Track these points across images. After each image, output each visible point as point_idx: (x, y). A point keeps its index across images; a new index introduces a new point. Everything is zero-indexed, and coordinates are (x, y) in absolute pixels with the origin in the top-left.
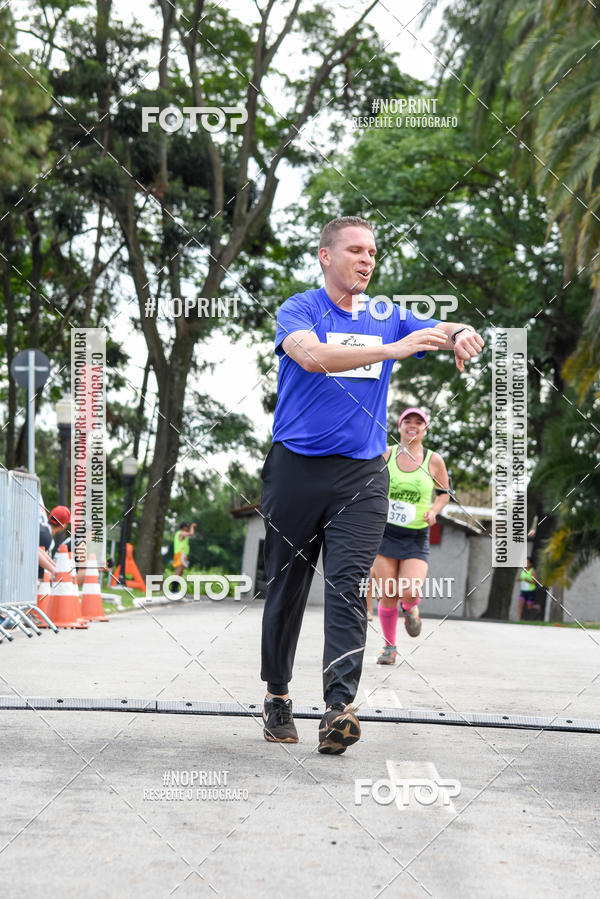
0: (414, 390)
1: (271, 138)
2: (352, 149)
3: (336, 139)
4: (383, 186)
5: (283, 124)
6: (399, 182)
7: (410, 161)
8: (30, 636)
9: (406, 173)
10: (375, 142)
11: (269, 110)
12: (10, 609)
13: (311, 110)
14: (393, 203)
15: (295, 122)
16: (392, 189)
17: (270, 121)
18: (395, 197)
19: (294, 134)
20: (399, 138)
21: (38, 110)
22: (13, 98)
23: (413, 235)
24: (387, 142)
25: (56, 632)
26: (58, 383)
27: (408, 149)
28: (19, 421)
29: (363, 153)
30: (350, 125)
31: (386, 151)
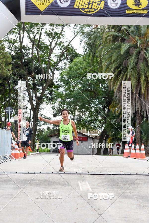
0: (82, 112)
1: (53, 66)
2: (68, 67)
3: (65, 65)
4: (74, 74)
5: (55, 63)
6: (77, 73)
7: (79, 69)
8: (10, 161)
9: (79, 71)
10: (73, 66)
11: (52, 61)
12: (6, 156)
13: (60, 60)
14: (77, 77)
15: (57, 63)
16: (76, 74)
17: (53, 63)
18: (77, 76)
19: (58, 65)
20: (77, 65)
21: (9, 62)
22: (4, 60)
23: (81, 83)
24: (75, 66)
25: (15, 160)
26: (14, 113)
27: (79, 67)
28: (7, 120)
29: (70, 68)
30: (68, 63)
31: (75, 68)
